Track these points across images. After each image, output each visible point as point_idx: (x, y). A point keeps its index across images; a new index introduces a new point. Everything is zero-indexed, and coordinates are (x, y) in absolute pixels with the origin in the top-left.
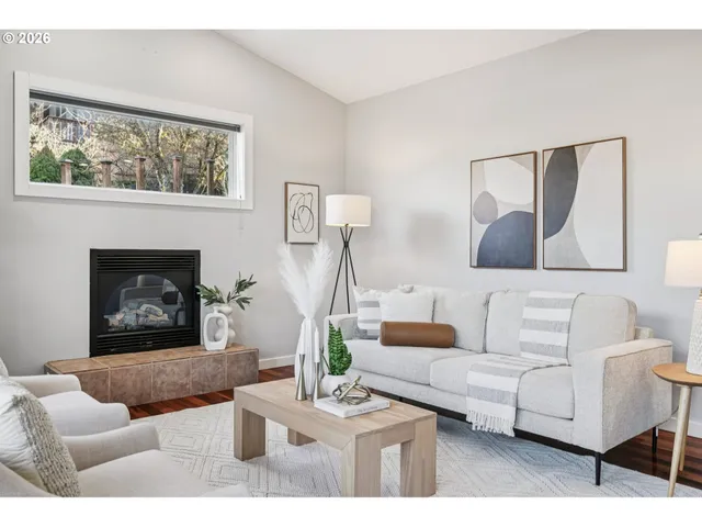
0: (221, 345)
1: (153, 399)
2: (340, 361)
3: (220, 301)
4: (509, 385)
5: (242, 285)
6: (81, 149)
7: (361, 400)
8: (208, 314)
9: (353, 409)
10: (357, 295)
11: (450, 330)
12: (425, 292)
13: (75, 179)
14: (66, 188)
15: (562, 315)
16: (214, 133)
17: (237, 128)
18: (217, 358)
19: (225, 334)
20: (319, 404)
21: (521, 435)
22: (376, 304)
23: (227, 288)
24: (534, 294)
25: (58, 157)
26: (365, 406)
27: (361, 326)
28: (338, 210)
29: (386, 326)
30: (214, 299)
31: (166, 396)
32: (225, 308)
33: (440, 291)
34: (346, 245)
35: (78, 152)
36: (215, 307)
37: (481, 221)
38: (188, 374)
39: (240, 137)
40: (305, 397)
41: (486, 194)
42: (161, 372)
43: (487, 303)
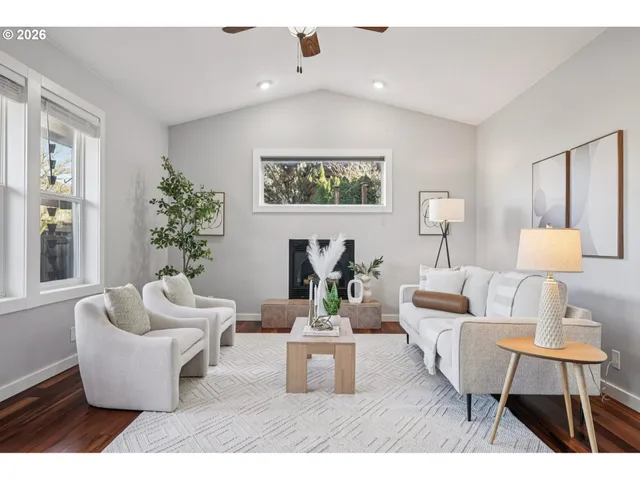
0: (358, 300)
3: (363, 272)
5: (376, 264)
11: (464, 299)
17: (383, 159)
19: (361, 294)
34: (445, 235)
37: (538, 215)
39: (385, 164)
41: (540, 192)
43: (489, 281)
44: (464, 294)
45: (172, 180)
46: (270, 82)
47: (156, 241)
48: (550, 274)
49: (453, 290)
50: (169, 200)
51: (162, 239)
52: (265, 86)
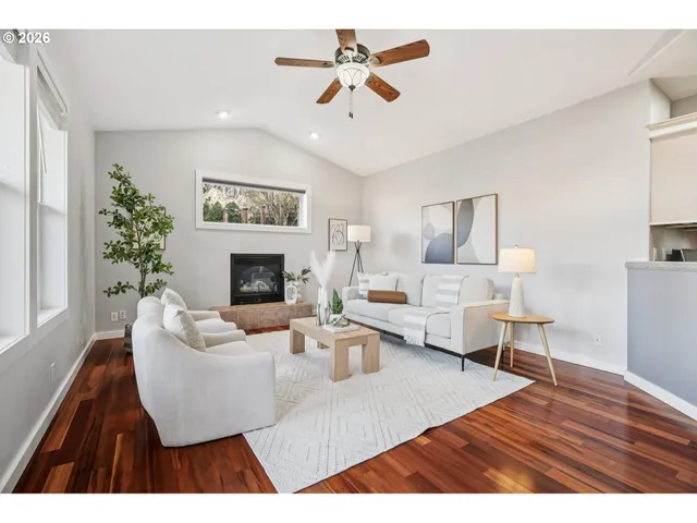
0: (293, 302)
1: (259, 326)
2: (337, 306)
3: (294, 280)
4: (423, 321)
5: (304, 272)
6: (236, 202)
7: (344, 326)
8: (288, 286)
9: (340, 329)
10: (360, 277)
11: (404, 294)
12: (393, 275)
13: (231, 220)
14: (225, 225)
15: (456, 287)
16: (295, 195)
17: (303, 192)
18: (291, 308)
19: (296, 296)
20: (325, 327)
21: (427, 346)
22: (367, 281)
23: (298, 273)
24: (446, 277)
25: (223, 206)
26: (346, 328)
27: (361, 293)
28: (354, 233)
29: (371, 292)
30: (290, 278)
31: (266, 326)
32: (296, 283)
33: (402, 275)
34: (358, 251)
35: (234, 203)
36: (291, 282)
37: (427, 239)
38: (276, 315)
39: (305, 196)
40: (320, 324)
41: (429, 224)
42: (263, 314)
43: (422, 281)
44: (399, 290)
45: (126, 190)
46: (229, 112)
47: (110, 256)
48: (518, 275)
49: (390, 288)
50: (123, 212)
51: (117, 253)
52: (223, 115)
